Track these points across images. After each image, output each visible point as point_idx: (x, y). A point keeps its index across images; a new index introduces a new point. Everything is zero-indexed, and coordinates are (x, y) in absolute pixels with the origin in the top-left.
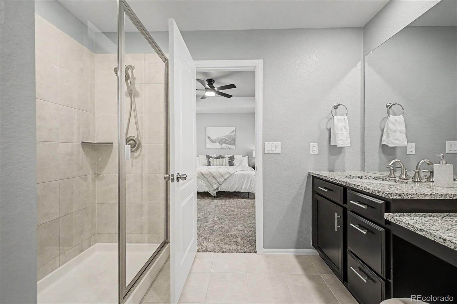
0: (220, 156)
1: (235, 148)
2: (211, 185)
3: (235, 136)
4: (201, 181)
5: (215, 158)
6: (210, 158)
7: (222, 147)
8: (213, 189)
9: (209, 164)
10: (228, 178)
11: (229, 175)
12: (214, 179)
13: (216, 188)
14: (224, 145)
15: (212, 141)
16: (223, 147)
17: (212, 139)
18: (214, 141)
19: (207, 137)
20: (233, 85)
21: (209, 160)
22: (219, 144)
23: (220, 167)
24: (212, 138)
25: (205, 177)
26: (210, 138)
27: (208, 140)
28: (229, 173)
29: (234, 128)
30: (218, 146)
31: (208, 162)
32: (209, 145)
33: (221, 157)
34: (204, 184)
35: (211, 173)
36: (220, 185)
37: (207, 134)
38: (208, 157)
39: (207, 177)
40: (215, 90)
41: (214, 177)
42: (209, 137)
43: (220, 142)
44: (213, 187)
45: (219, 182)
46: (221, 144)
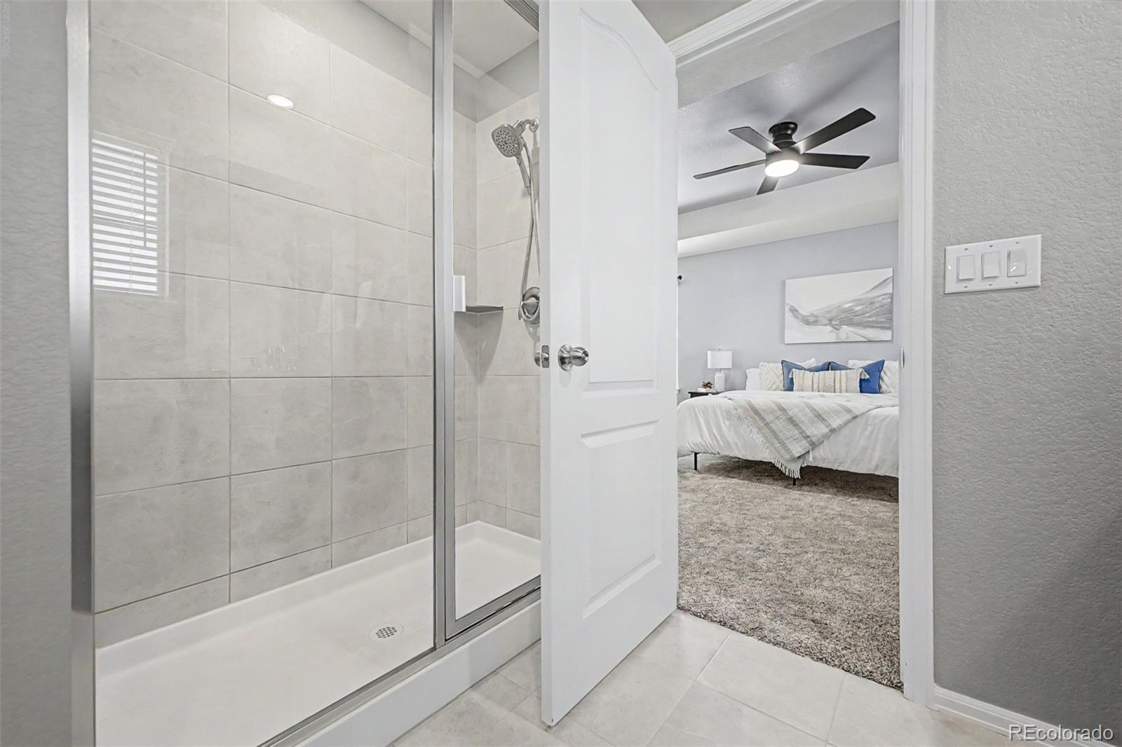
0: (830, 363)
1: (890, 339)
2: (783, 444)
3: (892, 298)
4: (751, 431)
5: (808, 370)
6: (794, 370)
7: (837, 337)
8: (787, 456)
9: (790, 387)
10: (841, 427)
11: (848, 417)
12: (791, 427)
13: (797, 455)
14: (847, 332)
15: (806, 322)
16: (843, 337)
17: (804, 314)
18: (811, 319)
19: (787, 309)
20: (862, 111)
21: (790, 376)
22: (829, 328)
23: (823, 396)
24: (804, 311)
25: (763, 419)
26: (796, 310)
27: (789, 316)
28: (849, 411)
29: (887, 273)
30: (825, 333)
31: (787, 381)
32: (796, 333)
33: (829, 366)
34: (759, 439)
35: (783, 409)
36: (814, 445)
37: (789, 302)
38: (788, 367)
39: (769, 418)
40: (796, 151)
41: (791, 420)
42: (793, 310)
43: (831, 320)
44: (788, 451)
45: (808, 437)
46: (838, 327)
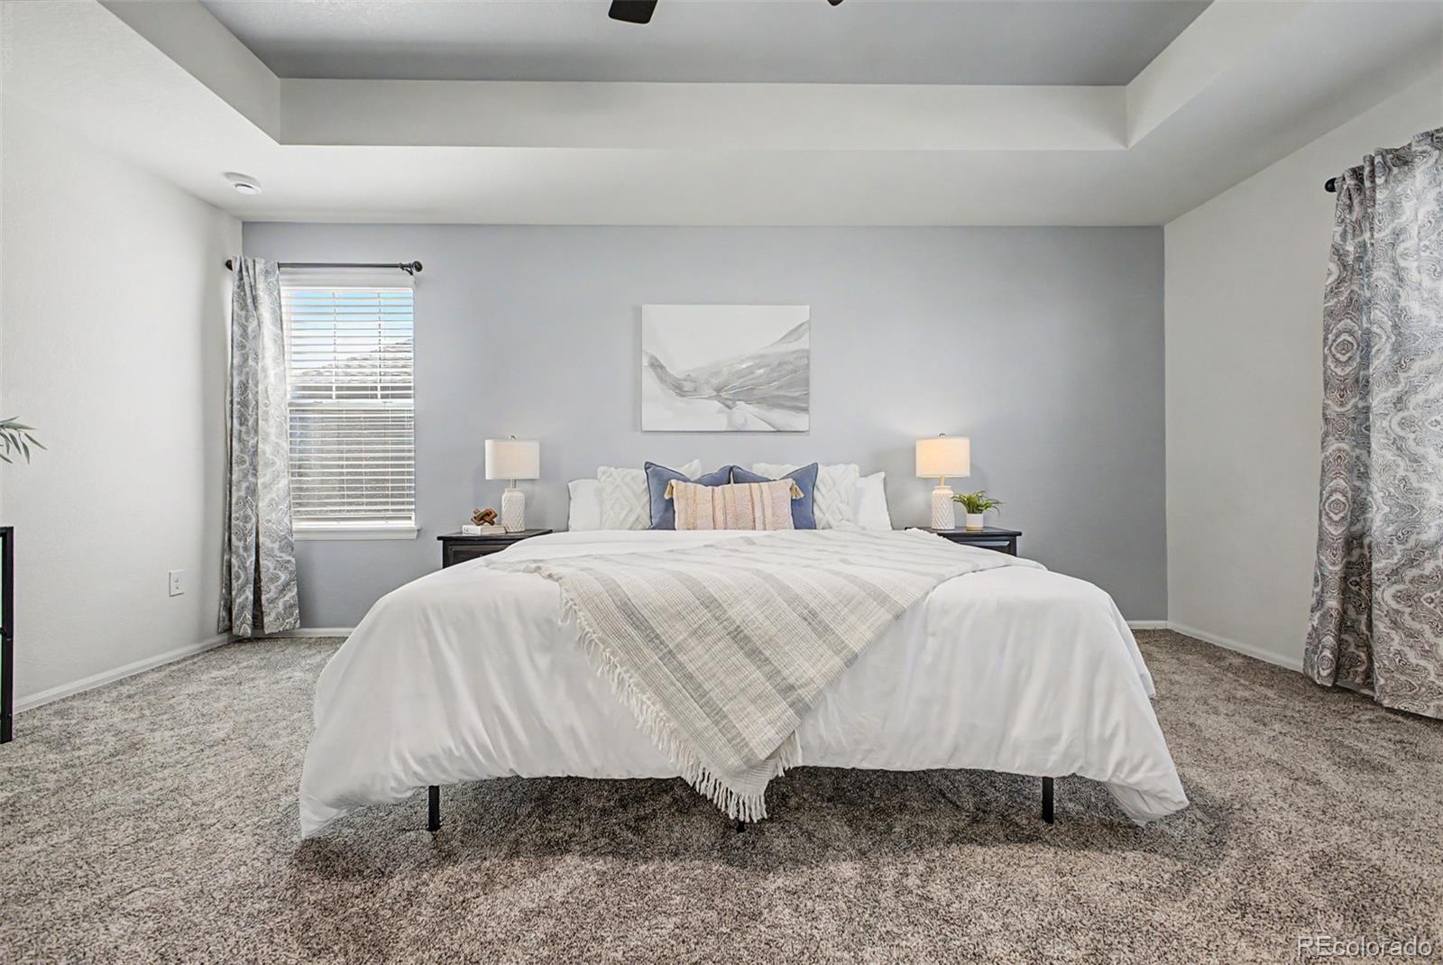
0: (731, 469)
1: (807, 429)
2: (717, 715)
3: (808, 358)
4: (621, 682)
5: (698, 482)
6: (673, 482)
7: (733, 423)
8: (734, 761)
9: (665, 518)
10: (871, 646)
12: (739, 658)
13: (763, 756)
14: (747, 414)
15: (679, 389)
16: (739, 422)
17: (675, 374)
18: (688, 386)
19: (645, 362)
21: (667, 497)
22: (717, 405)
24: (677, 368)
25: (653, 638)
26: (662, 367)
27: (649, 379)
29: (802, 313)
30: (709, 414)
31: (659, 507)
32: (660, 411)
33: (732, 476)
34: (645, 710)
35: (710, 603)
36: (803, 709)
37: (649, 348)
38: (659, 478)
39: (675, 634)
41: (738, 636)
42: (656, 365)
43: (719, 390)
44: (737, 742)
45: (791, 688)
46: (729, 403)
